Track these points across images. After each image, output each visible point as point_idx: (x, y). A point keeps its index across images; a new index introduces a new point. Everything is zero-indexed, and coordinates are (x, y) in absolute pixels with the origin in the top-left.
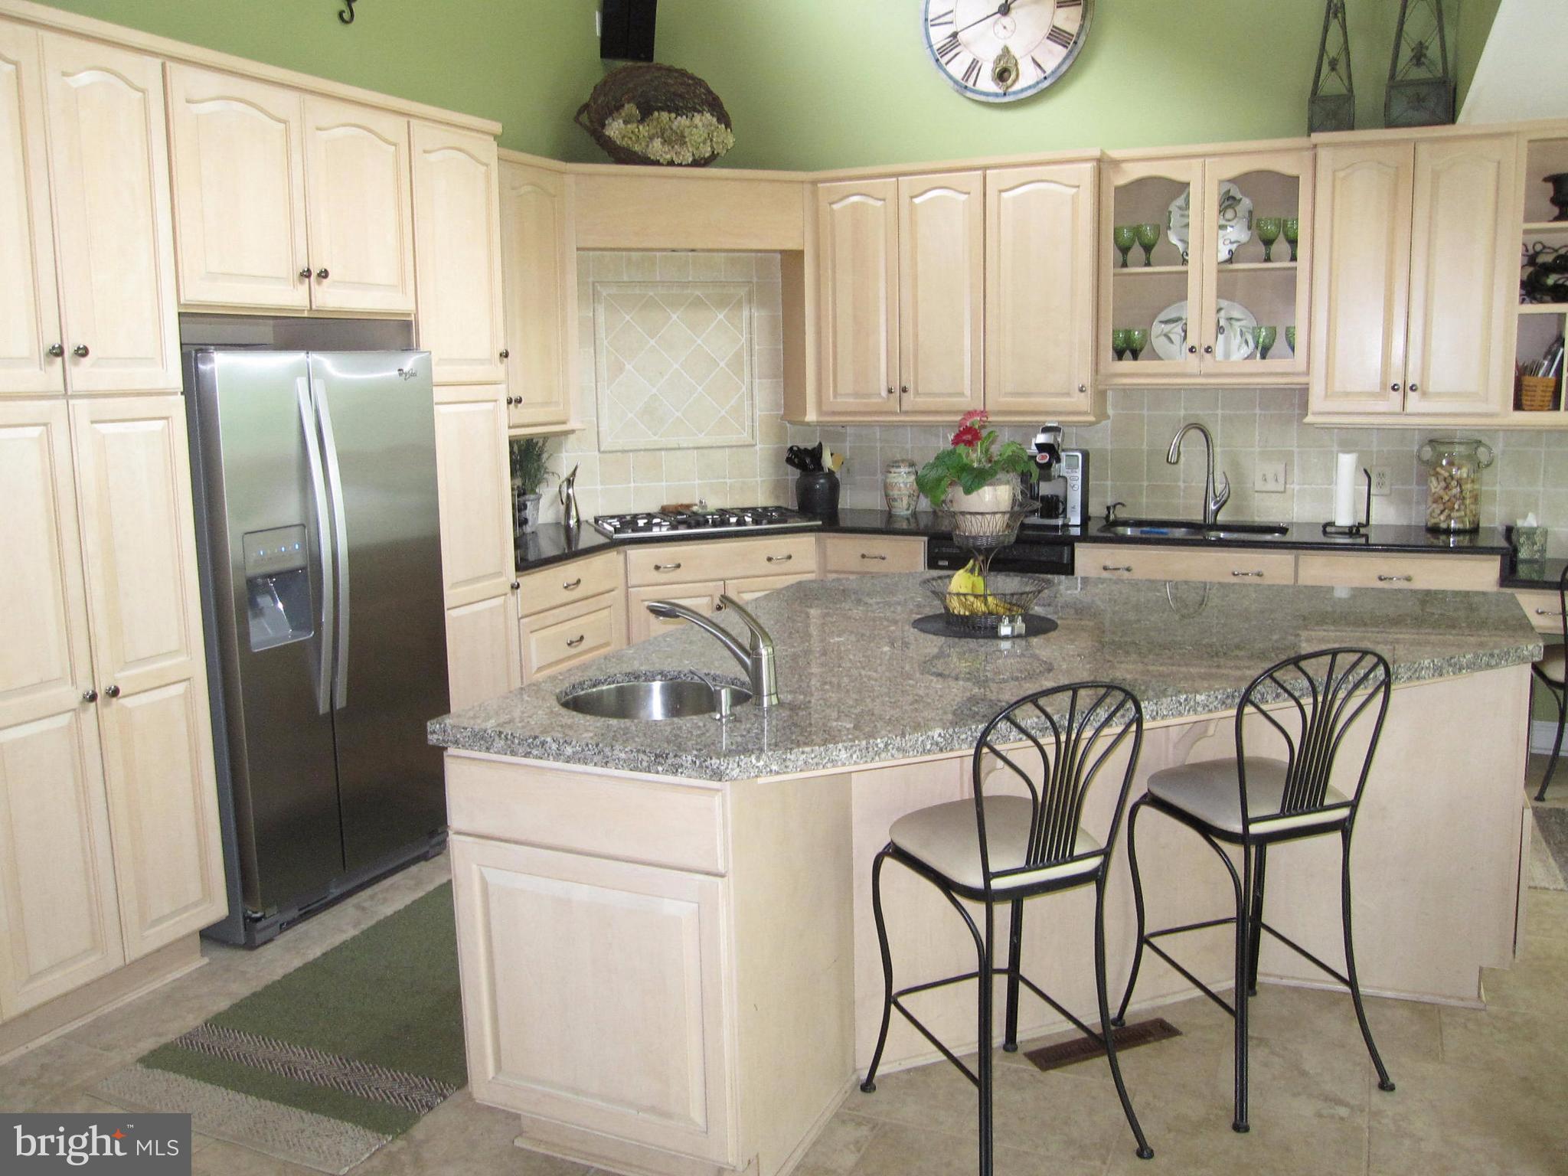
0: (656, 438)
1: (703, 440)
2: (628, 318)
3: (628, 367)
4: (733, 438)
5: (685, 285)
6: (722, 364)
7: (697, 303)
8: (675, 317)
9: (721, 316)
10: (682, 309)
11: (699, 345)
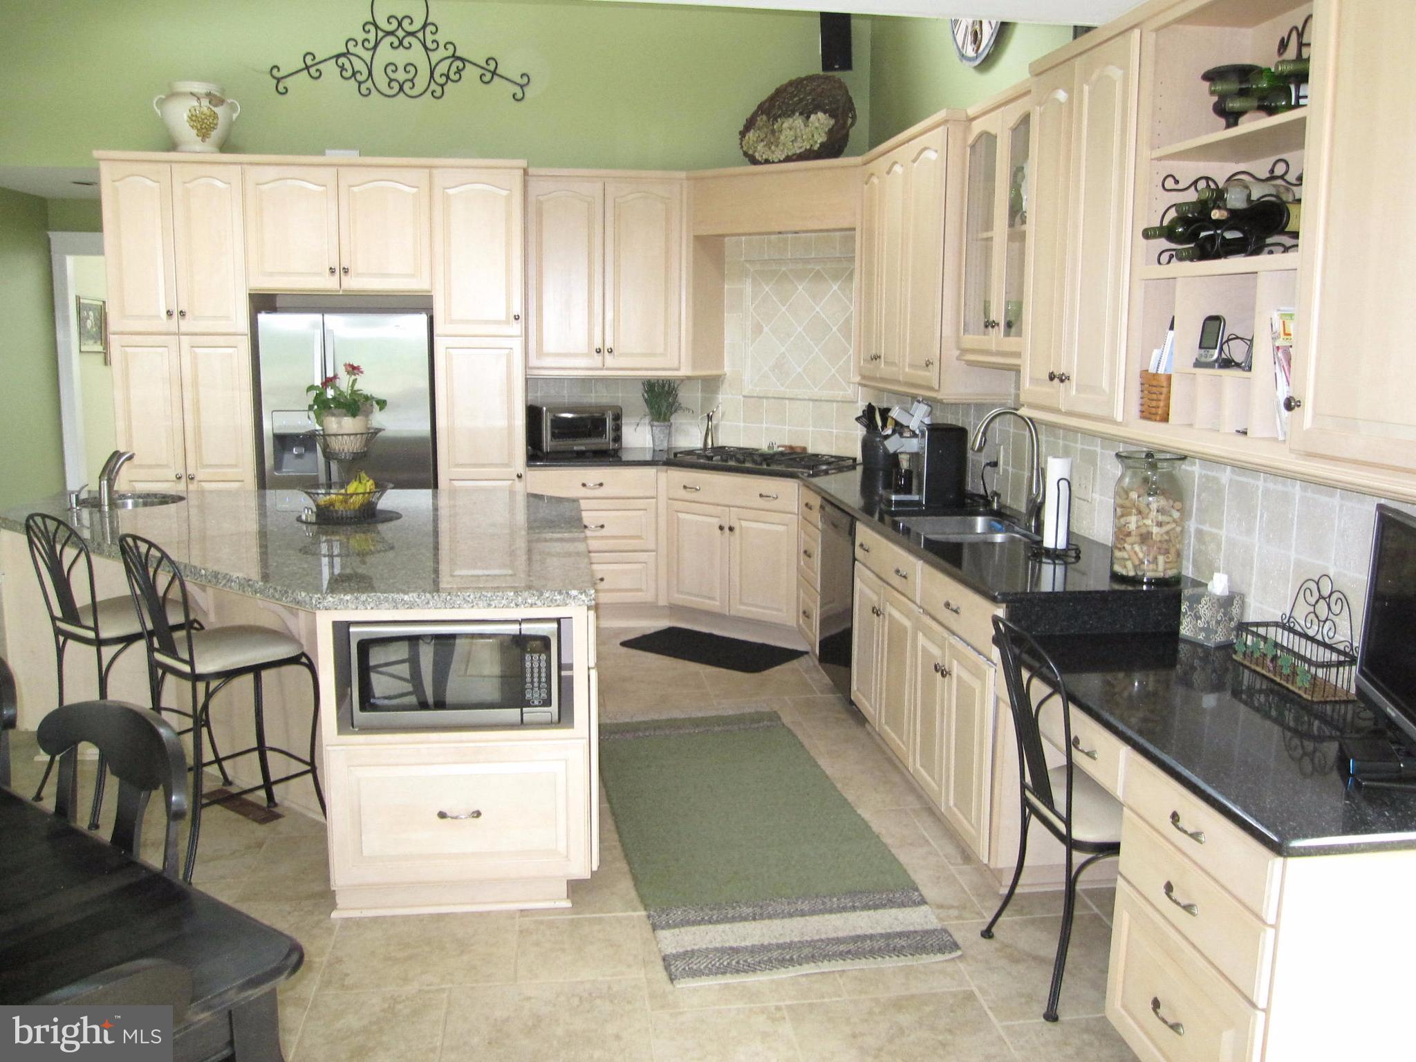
0: (783, 389)
1: (816, 392)
2: (767, 289)
3: (766, 329)
4: (839, 394)
5: (807, 261)
6: (835, 329)
7: (818, 276)
8: (800, 288)
9: (835, 287)
10: (807, 280)
11: (817, 312)
